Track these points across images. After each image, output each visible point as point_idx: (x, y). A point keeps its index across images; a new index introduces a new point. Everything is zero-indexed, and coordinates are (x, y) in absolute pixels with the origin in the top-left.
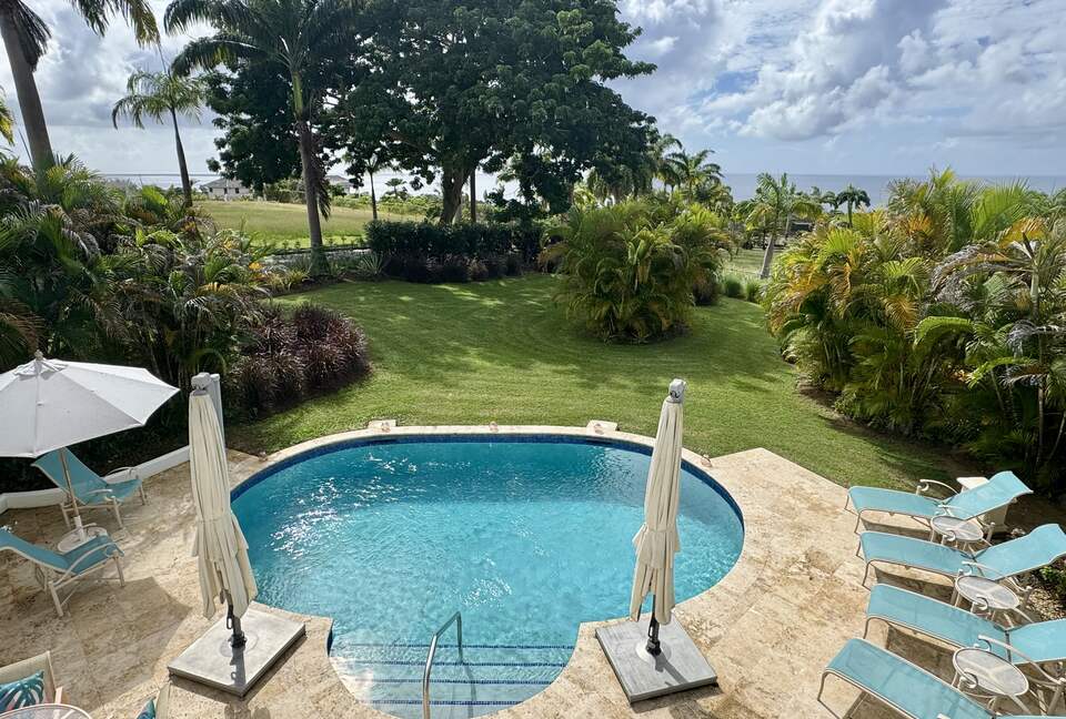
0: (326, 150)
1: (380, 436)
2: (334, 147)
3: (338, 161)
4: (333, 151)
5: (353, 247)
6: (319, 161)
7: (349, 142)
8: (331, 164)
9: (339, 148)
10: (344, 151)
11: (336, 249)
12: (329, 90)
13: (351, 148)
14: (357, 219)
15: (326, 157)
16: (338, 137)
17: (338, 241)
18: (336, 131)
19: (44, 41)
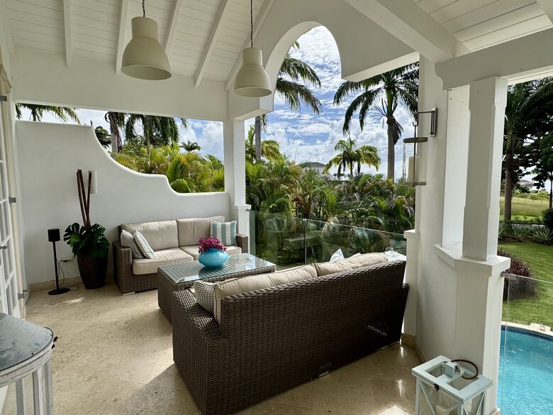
0: (521, 168)
1: (538, 333)
2: (526, 165)
3: (528, 173)
4: (525, 168)
5: (531, 223)
6: (516, 174)
7: (538, 163)
8: (523, 175)
9: (530, 166)
10: (534, 167)
11: (520, 222)
12: (529, 136)
13: (538, 166)
14: (537, 206)
15: (521, 171)
16: (530, 160)
17: (522, 218)
18: (529, 157)
19: (400, 133)
